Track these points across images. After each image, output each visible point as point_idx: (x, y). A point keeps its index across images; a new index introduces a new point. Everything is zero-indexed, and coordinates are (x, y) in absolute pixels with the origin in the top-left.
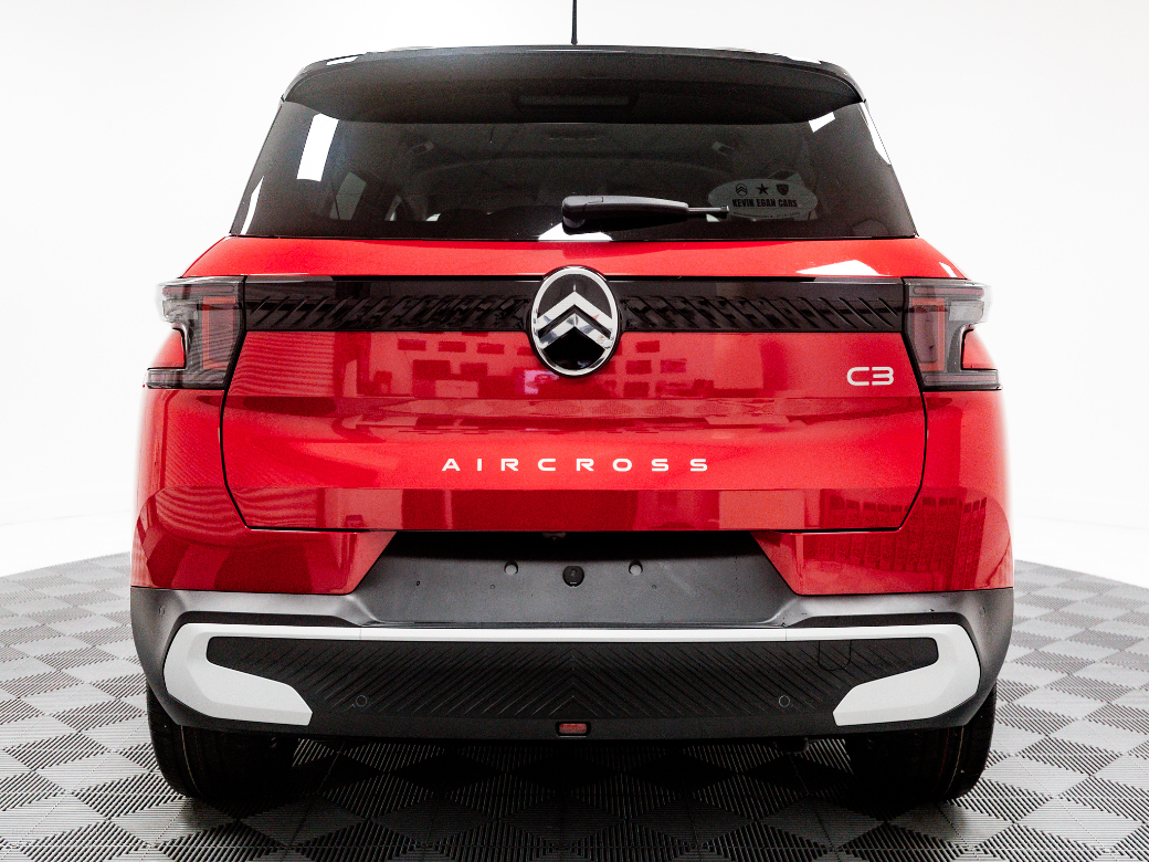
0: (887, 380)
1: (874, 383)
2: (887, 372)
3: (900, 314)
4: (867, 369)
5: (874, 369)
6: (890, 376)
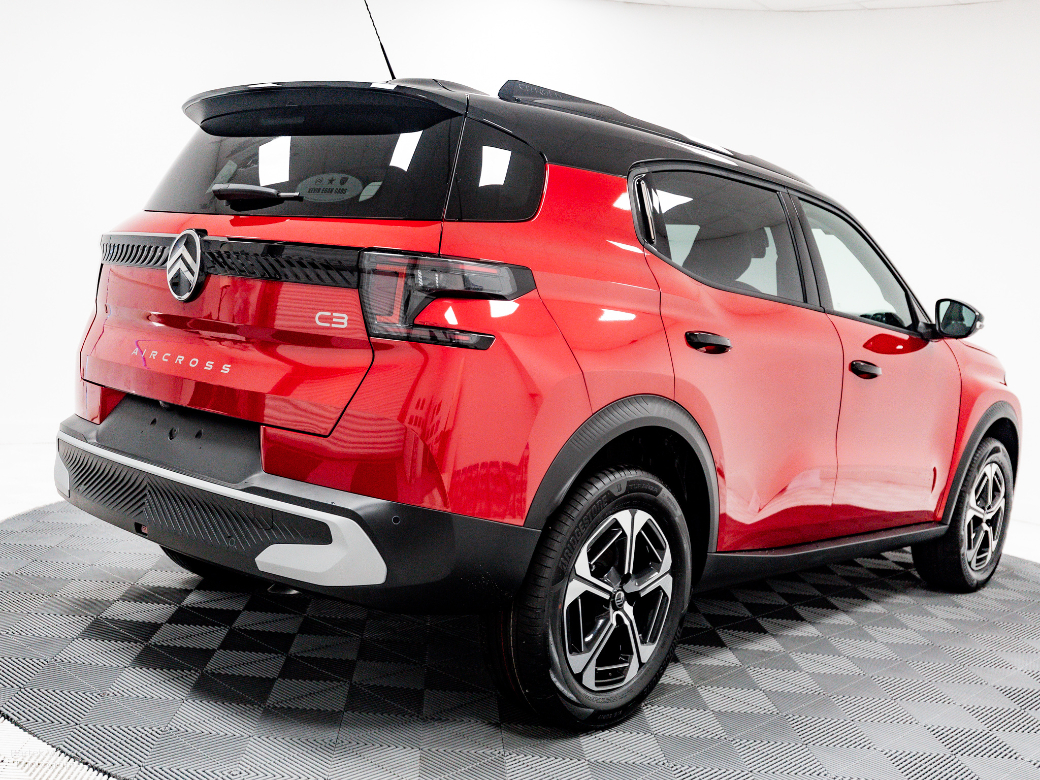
0: (343, 324)
1: (333, 325)
2: (343, 318)
3: (356, 274)
4: (328, 314)
5: (335, 314)
6: (345, 321)
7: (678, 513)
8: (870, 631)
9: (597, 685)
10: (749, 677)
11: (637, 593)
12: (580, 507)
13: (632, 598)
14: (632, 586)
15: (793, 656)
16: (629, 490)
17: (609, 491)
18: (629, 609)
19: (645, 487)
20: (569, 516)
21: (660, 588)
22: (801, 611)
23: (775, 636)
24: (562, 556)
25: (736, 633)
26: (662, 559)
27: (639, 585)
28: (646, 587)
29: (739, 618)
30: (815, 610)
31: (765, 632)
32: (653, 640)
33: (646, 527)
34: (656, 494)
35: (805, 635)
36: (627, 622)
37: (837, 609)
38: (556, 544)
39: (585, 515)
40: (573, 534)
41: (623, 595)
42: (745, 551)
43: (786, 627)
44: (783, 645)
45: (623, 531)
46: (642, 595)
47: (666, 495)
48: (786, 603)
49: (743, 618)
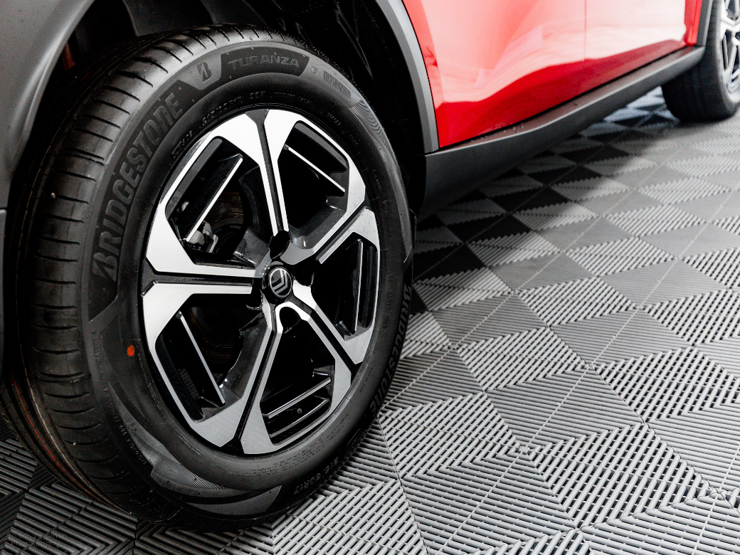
7: (354, 98)
8: (647, 192)
9: (275, 441)
10: (523, 307)
11: (312, 260)
12: (113, 133)
13: (302, 272)
14: (297, 253)
15: (571, 255)
16: (227, 73)
17: (179, 83)
18: (303, 292)
19: (266, 60)
20: (90, 156)
21: (354, 236)
22: (561, 189)
23: (541, 232)
24: (96, 249)
25: (493, 241)
26: (346, 187)
27: (310, 246)
28: (325, 244)
29: (491, 220)
30: (576, 183)
31: (527, 230)
32: (366, 323)
33: (296, 138)
34: (299, 72)
35: (576, 220)
36: (305, 316)
37: (600, 176)
38: (73, 228)
39: (130, 144)
40: (109, 194)
41: (283, 272)
42: (483, 136)
43: (550, 216)
44: (554, 243)
45: (246, 157)
46: (322, 260)
47: (319, 70)
48: (541, 185)
49: (496, 218)
